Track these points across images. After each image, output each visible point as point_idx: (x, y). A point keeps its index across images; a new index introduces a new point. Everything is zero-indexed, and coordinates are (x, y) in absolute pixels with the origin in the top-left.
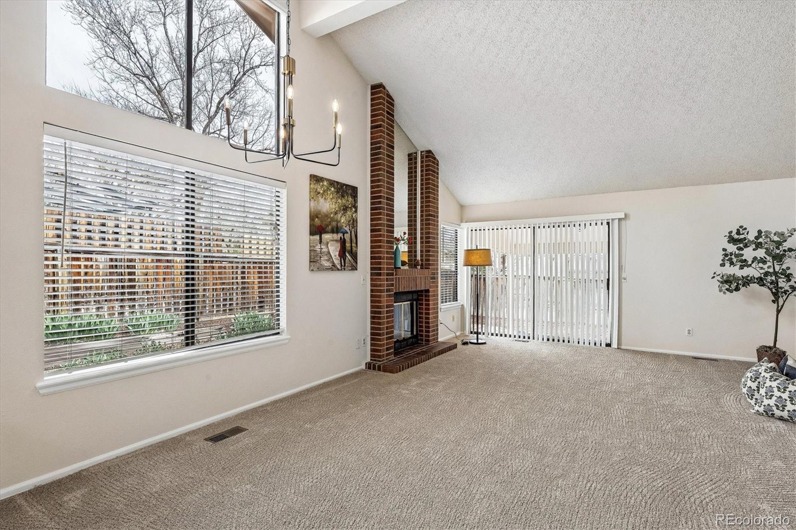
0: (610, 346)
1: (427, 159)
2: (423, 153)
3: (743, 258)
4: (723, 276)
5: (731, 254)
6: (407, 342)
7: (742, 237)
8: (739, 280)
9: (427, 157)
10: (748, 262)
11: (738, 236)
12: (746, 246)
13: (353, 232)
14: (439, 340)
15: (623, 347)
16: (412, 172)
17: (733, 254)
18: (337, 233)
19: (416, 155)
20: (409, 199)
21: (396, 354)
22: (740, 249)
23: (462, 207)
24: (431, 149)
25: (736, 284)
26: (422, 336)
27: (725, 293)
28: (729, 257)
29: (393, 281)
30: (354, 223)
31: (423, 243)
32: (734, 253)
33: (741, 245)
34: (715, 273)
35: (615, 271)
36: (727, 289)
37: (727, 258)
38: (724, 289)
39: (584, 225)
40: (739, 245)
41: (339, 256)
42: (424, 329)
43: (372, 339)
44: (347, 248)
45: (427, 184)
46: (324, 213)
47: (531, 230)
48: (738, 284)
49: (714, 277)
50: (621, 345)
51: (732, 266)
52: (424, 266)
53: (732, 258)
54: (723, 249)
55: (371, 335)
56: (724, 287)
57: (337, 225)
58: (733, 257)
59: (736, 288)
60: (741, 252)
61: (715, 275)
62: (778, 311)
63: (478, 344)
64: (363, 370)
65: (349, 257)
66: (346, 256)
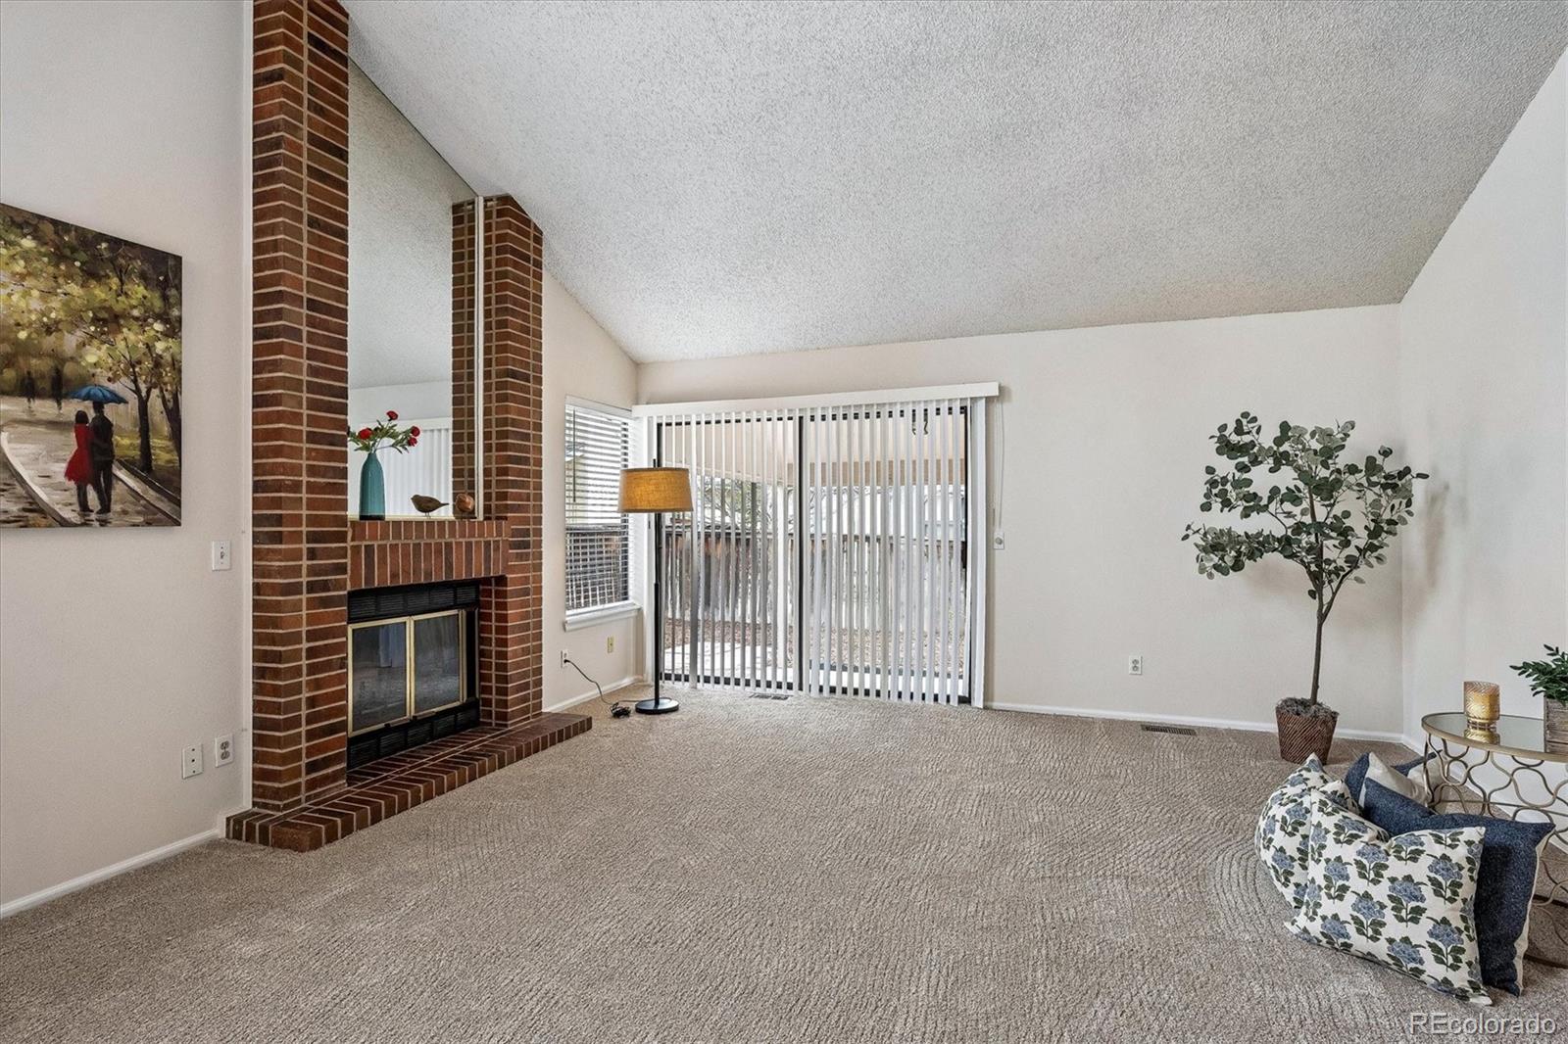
0: (969, 702)
1: (499, 220)
2: (489, 204)
3: (1252, 489)
4: (1205, 534)
5: (1224, 480)
6: (432, 727)
7: (1246, 439)
8: (1241, 543)
9: (500, 213)
10: (1261, 498)
11: (1239, 438)
12: (1255, 462)
13: (155, 404)
14: (544, 710)
15: (996, 705)
16: (462, 254)
17: (1228, 481)
19: (474, 208)
20: (456, 329)
21: (357, 775)
22: (1243, 468)
23: (638, 367)
24: (511, 192)
25: (1233, 553)
26: (488, 702)
27: (1211, 576)
28: (1220, 487)
29: (345, 557)
30: (165, 374)
31: (490, 451)
32: (1230, 477)
33: (1245, 460)
34: (1189, 527)
35: (979, 521)
36: (1216, 567)
37: (1215, 491)
38: (1209, 565)
39: (923, 412)
40: (1240, 460)
41: (70, 477)
42: (493, 684)
43: (258, 740)
44: (118, 452)
45: (500, 287)
47: (795, 422)
48: (1239, 553)
49: (1186, 537)
50: (992, 701)
51: (1226, 509)
52: (494, 514)
53: (1226, 490)
54: (1207, 467)
55: (254, 728)
56: (1207, 560)
58: (1229, 487)
59: (1233, 566)
60: (1245, 476)
61: (1190, 532)
62: (1322, 617)
63: (656, 712)
64: (213, 844)
65: (132, 482)
66: (110, 478)
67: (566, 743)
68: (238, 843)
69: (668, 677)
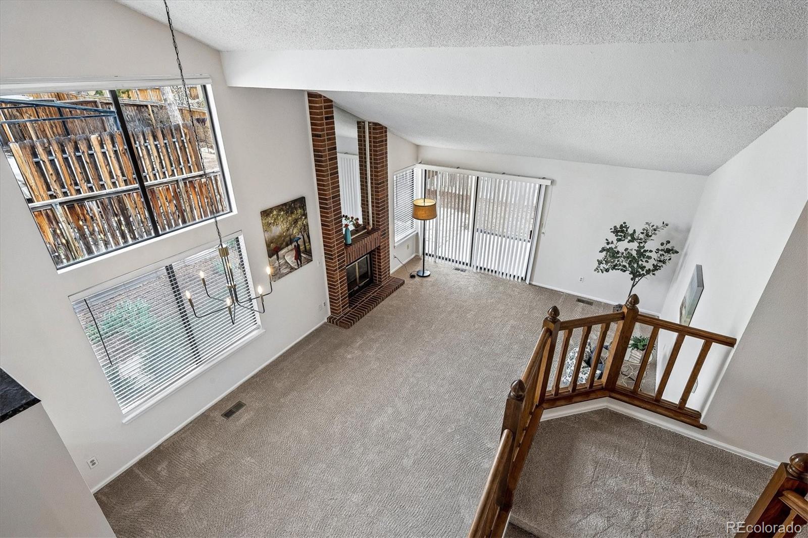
0: (525, 280)
1: (374, 131)
2: (370, 124)
9: (374, 129)
13: (305, 236)
14: (391, 274)
15: (534, 283)
18: (291, 244)
19: (364, 124)
21: (350, 306)
23: (418, 147)
24: (377, 122)
29: (344, 258)
30: (305, 228)
31: (374, 207)
35: (537, 225)
36: (601, 269)
41: (295, 259)
44: (301, 250)
45: (375, 155)
46: (277, 236)
50: (532, 282)
55: (329, 299)
57: (290, 238)
59: (606, 270)
62: (633, 286)
63: (423, 277)
64: (325, 324)
65: (304, 256)
66: (301, 256)
67: (398, 290)
68: (330, 324)
69: (427, 254)
